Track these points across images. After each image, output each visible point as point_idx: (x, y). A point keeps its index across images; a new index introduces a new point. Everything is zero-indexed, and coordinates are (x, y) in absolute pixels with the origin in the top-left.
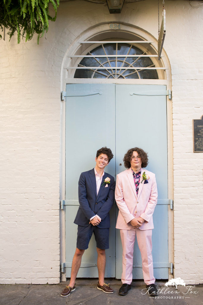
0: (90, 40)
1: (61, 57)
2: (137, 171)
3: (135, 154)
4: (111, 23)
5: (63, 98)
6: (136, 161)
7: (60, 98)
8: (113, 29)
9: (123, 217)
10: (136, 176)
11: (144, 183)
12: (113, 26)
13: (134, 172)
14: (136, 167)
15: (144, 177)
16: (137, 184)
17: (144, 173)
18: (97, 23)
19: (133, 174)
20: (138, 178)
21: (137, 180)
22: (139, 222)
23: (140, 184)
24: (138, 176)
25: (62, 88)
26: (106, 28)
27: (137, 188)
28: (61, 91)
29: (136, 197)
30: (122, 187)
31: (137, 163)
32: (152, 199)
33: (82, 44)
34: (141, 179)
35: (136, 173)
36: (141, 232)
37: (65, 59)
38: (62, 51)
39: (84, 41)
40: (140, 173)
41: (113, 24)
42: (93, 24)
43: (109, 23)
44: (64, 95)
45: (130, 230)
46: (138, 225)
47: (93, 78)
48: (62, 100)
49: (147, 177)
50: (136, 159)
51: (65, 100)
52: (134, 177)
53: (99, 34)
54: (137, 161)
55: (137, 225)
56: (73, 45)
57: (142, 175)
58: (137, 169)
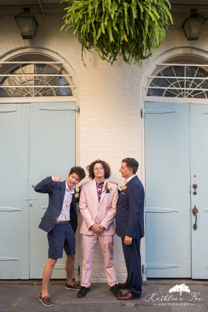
0: (163, 63)
1: (140, 77)
2: (100, 181)
3: (98, 165)
4: (184, 47)
5: (143, 115)
6: (98, 172)
7: (140, 115)
8: (186, 53)
9: (86, 223)
10: (99, 186)
11: (106, 193)
12: (186, 50)
13: (97, 182)
14: (99, 178)
15: (106, 187)
16: (100, 193)
17: (107, 183)
18: (172, 47)
19: (97, 184)
20: (101, 187)
21: (100, 189)
22: (99, 227)
23: (102, 193)
24: (100, 186)
25: (142, 106)
26: (180, 52)
27: (99, 197)
28: (141, 108)
29: (98, 204)
30: (85, 195)
31: (100, 174)
32: (113, 208)
33: (157, 66)
34: (104, 189)
35: (98, 183)
36: (102, 237)
37: (143, 79)
38: (140, 72)
39: (160, 63)
40: (103, 183)
41: (186, 49)
42: (169, 48)
43: (182, 48)
44: (144, 111)
45: (91, 235)
46: (99, 230)
47: (164, 96)
48: (141, 116)
49: (109, 187)
50: (99, 170)
51: (144, 117)
52: (97, 187)
53: (172, 57)
54: (100, 172)
55: (97, 231)
56: (150, 66)
57: (104, 185)
58: (100, 180)
